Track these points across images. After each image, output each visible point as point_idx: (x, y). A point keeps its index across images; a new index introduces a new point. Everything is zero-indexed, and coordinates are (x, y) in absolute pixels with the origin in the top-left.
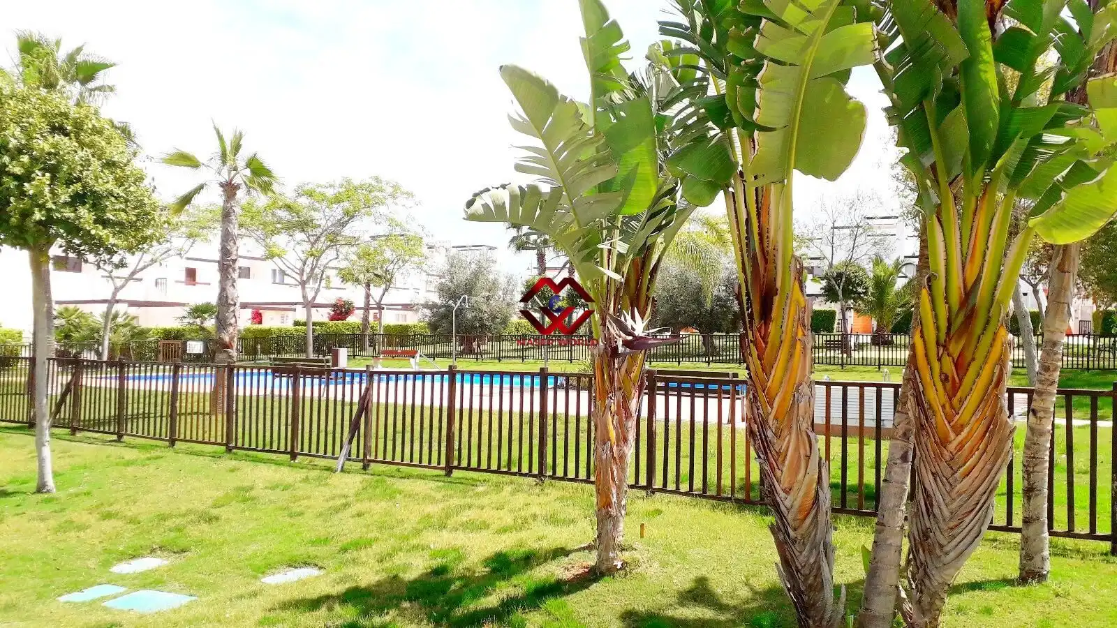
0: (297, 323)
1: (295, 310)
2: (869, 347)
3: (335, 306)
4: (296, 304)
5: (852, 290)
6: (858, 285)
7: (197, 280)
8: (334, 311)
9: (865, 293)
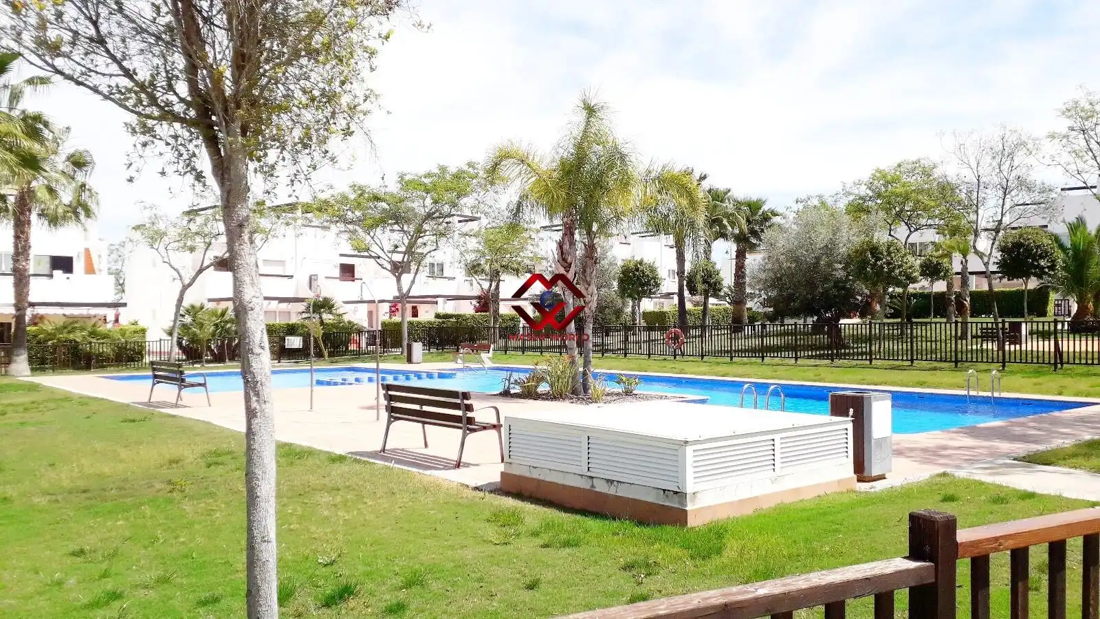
0: (438, 316)
1: (437, 303)
2: (1065, 335)
3: (479, 298)
4: (438, 296)
5: (1032, 263)
6: (1041, 257)
7: (356, 276)
8: (478, 302)
9: (1052, 268)
